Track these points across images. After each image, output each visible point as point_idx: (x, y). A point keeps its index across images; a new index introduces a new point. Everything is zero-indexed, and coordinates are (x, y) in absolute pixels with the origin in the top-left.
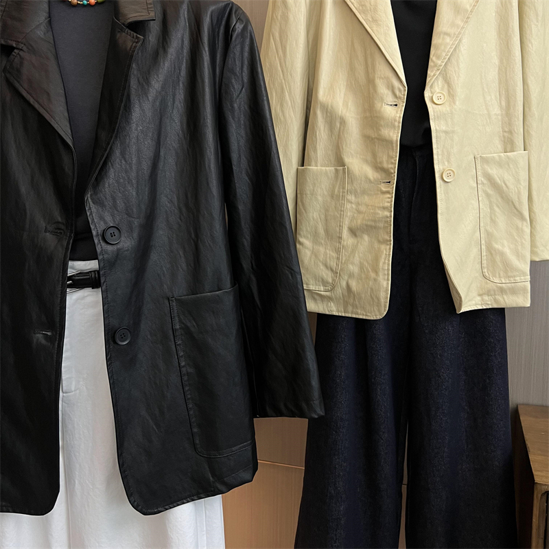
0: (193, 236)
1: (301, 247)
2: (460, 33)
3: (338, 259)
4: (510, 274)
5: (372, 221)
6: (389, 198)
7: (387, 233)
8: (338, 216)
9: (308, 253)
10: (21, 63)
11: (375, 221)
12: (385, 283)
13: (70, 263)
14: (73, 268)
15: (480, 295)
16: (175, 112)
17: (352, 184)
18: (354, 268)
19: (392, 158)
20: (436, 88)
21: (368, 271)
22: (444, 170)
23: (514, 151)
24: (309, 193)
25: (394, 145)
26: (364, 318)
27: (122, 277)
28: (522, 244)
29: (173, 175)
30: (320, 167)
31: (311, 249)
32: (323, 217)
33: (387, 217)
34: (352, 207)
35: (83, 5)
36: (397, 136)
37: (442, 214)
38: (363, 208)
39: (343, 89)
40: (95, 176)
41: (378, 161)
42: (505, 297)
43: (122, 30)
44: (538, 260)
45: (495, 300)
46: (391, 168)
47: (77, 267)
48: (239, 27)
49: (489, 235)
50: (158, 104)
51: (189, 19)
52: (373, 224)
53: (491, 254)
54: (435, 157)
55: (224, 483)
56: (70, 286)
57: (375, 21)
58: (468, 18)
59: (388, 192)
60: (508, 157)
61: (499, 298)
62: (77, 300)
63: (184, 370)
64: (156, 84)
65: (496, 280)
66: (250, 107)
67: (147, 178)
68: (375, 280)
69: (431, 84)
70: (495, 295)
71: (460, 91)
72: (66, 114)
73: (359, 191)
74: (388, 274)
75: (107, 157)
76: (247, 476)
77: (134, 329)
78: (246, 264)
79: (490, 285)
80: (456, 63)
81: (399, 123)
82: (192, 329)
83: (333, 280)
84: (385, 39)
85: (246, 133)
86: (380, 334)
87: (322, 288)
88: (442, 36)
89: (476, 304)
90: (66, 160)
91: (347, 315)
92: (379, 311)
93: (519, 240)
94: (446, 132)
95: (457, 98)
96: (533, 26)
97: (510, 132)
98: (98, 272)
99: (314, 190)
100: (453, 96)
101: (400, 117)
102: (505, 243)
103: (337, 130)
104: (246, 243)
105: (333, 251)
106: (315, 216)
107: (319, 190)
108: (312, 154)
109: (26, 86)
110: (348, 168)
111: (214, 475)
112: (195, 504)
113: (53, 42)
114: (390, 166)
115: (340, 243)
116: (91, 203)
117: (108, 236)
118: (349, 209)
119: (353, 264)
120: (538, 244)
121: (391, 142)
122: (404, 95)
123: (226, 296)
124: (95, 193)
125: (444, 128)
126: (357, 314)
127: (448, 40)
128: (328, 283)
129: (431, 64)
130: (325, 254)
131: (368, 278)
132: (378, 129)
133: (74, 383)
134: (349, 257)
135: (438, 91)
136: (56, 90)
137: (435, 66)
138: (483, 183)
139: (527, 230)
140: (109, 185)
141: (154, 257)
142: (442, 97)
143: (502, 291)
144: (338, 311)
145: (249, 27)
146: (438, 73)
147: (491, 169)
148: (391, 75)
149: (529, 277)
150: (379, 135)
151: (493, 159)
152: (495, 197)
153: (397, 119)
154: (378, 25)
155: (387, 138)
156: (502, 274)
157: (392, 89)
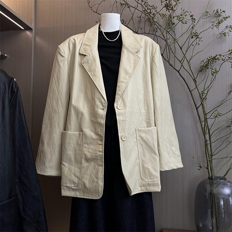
1: (64, 166)
4: (152, 178)
6: (102, 147)
7: (101, 162)
8: (80, 153)
11: (96, 157)
12: (101, 184)
15: (140, 187)
17: (86, 139)
18: (87, 177)
19: (102, 130)
20: (119, 102)
21: (93, 178)
22: (122, 136)
23: (151, 127)
24: (67, 143)
25: (103, 126)
26: (92, 198)
28: (156, 165)
30: (73, 132)
31: (68, 167)
32: (74, 153)
33: (101, 155)
34: (86, 150)
36: (104, 122)
37: (122, 154)
38: (90, 150)
39: (82, 100)
41: (97, 131)
42: (150, 187)
44: (163, 170)
45: (146, 188)
46: (102, 135)
49: (143, 161)
52: (95, 158)
53: (144, 169)
54: (119, 130)
57: (95, 75)
58: (131, 76)
59: (101, 144)
60: (148, 129)
61: (148, 188)
65: (146, 180)
68: (97, 182)
69: (116, 101)
70: (146, 186)
71: (128, 104)
73: (89, 143)
74: (102, 180)
79: (144, 183)
80: (126, 93)
81: (104, 117)
83: (78, 182)
84: (99, 83)
87: (73, 185)
88: (121, 82)
89: (139, 191)
91: (84, 197)
92: (99, 195)
93: (154, 163)
94: (123, 121)
95: (127, 107)
96: (156, 79)
97: (149, 119)
99: (69, 142)
100: (125, 106)
101: (105, 114)
102: (149, 164)
103: (80, 117)
105: (78, 169)
106: (70, 153)
107: (72, 142)
108: (69, 126)
110: (84, 133)
114: (102, 134)
115: (81, 165)
119: (87, 175)
120: (163, 164)
121: (102, 124)
122: (106, 105)
125: (122, 119)
126: (89, 197)
127: (123, 84)
128: (76, 183)
129: (117, 93)
130: (75, 170)
131: (93, 181)
132: (97, 119)
134: (85, 171)
135: (119, 104)
137: (118, 94)
138: (139, 140)
139: (158, 159)
142: (121, 106)
143: (149, 185)
144: (80, 196)
146: (119, 97)
147: (142, 134)
148: (101, 97)
149: (159, 179)
150: (97, 121)
151: (143, 130)
152: (144, 146)
153: (104, 115)
154: (96, 77)
155: (100, 122)
156: (148, 177)
157: (102, 103)
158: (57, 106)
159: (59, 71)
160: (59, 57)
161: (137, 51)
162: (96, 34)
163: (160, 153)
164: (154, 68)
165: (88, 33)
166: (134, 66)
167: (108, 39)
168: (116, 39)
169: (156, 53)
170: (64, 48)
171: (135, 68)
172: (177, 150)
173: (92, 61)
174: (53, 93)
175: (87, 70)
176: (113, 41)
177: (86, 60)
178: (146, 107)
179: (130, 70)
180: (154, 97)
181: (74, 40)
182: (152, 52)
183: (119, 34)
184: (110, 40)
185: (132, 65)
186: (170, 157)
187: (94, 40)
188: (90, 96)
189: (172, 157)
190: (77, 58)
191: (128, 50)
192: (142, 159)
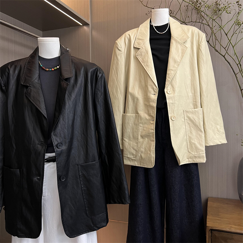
0: (86, 144)
1: (125, 142)
2: (176, 70)
3: (137, 146)
4: (198, 151)
5: (148, 133)
6: (153, 126)
7: (153, 138)
8: (137, 131)
9: (127, 144)
10: (31, 91)
11: (149, 134)
12: (153, 155)
13: (46, 154)
14: (46, 156)
15: (188, 159)
16: (80, 104)
17: (141, 120)
18: (143, 150)
21: (148, 151)
22: (172, 116)
23: (197, 108)
24: (127, 123)
25: (154, 108)
27: (63, 158)
28: (201, 141)
29: (79, 124)
30: (130, 114)
31: (128, 142)
32: (132, 131)
35: (50, 70)
36: (155, 105)
37: (172, 131)
38: (145, 129)
39: (137, 88)
40: (54, 127)
41: (150, 113)
42: (196, 159)
43: (63, 81)
44: (208, 146)
45: (193, 160)
47: (48, 155)
48: (100, 75)
49: (190, 137)
50: (74, 102)
51: (84, 74)
53: (191, 144)
54: (169, 112)
55: (97, 227)
56: (46, 162)
57: (147, 65)
58: (179, 64)
59: (153, 124)
60: (195, 110)
62: (48, 166)
63: (83, 188)
64: (73, 96)
65: (193, 153)
66: (104, 100)
67: (71, 126)
68: (150, 154)
69: (166, 87)
70: (193, 158)
71: (177, 89)
72: (45, 107)
73: (143, 123)
74: (154, 152)
75: (58, 121)
76: (104, 224)
77: (67, 175)
78: (104, 151)
79: (191, 155)
80: (175, 80)
81: (156, 101)
82: (85, 175)
83: (136, 154)
84: (151, 72)
85: (103, 108)
86: (153, 173)
87: (132, 156)
88: (170, 70)
90: (45, 122)
91: (141, 166)
92: (152, 165)
93: (200, 139)
94: (172, 103)
95: (176, 92)
96: (202, 65)
97: (196, 102)
98: (55, 157)
100: (174, 91)
102: (196, 140)
103: (136, 102)
104: (103, 144)
105: (135, 143)
106: (129, 131)
107: (130, 122)
108: (127, 109)
109: (32, 99)
110: (140, 115)
111: (93, 224)
112: (87, 234)
113: (40, 83)
114: (153, 115)
115: (138, 140)
116: (53, 136)
117: (58, 146)
118: (141, 129)
119: (142, 148)
120: (208, 140)
121: (153, 107)
122: (157, 91)
123: (97, 163)
124: (54, 132)
125: (171, 102)
126: (144, 166)
127: (172, 72)
128: (134, 154)
129: (167, 80)
130: (133, 144)
131: (147, 153)
132: (149, 102)
133: (47, 193)
134: (141, 145)
135: (169, 89)
136: (42, 99)
137: (168, 81)
138: (187, 120)
139: (203, 136)
140: (59, 129)
141: (73, 151)
142: (171, 91)
143: (195, 157)
144: (138, 165)
145: (104, 75)
146: (169, 83)
147: (189, 115)
148: (153, 84)
149: (205, 152)
150: (150, 104)
151: (190, 111)
152: (191, 124)
153: (155, 99)
154: (148, 67)
155: (152, 105)
156: (195, 151)
157: (153, 89)
158: (117, 93)
159: (117, 63)
160: (117, 51)
161: (184, 42)
162: (148, 29)
163: (205, 130)
164: (200, 55)
165: (141, 28)
166: (182, 55)
167: (158, 32)
168: (165, 32)
169: (202, 42)
170: (121, 43)
171: (183, 57)
172: (222, 128)
173: (145, 53)
174: (113, 82)
175: (141, 62)
176: (163, 34)
177: (140, 53)
178: (193, 90)
179: (178, 59)
180: (200, 82)
181: (129, 35)
182: (199, 41)
183: (168, 27)
184: (160, 33)
185: (180, 54)
186: (215, 134)
187: (146, 34)
188: (143, 83)
189: (217, 134)
190: (133, 51)
191: (176, 41)
192: (189, 136)
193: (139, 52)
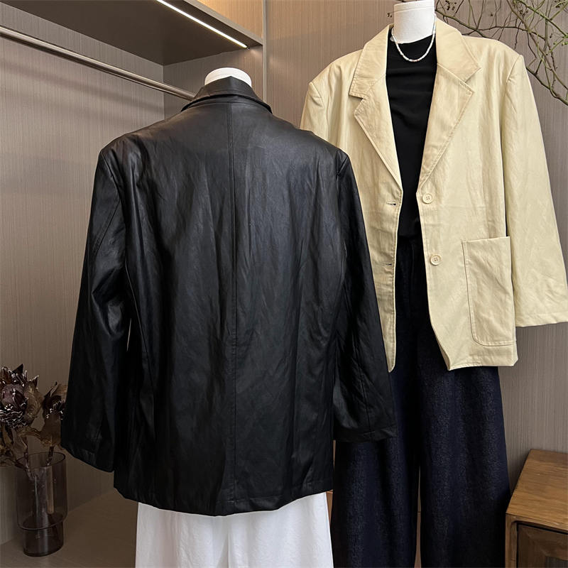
2: (445, 146)
4: (496, 339)
5: (379, 294)
6: (391, 277)
7: (391, 304)
11: (381, 295)
12: (391, 345)
15: (471, 355)
19: (392, 246)
20: (426, 189)
22: (432, 255)
23: (496, 237)
25: (393, 236)
28: (506, 314)
33: (390, 292)
36: (395, 230)
37: (431, 290)
41: (382, 247)
42: (492, 357)
44: (523, 326)
45: (484, 359)
46: (392, 254)
49: (477, 306)
52: (380, 297)
53: (479, 321)
54: (424, 245)
57: (378, 137)
58: (452, 133)
59: (390, 273)
60: (491, 242)
61: (487, 357)
65: (484, 343)
69: (421, 187)
70: (484, 355)
71: (445, 193)
74: (394, 337)
79: (479, 347)
80: (442, 170)
81: (397, 218)
84: (386, 153)
88: (431, 148)
93: (502, 309)
94: (433, 226)
95: (443, 198)
96: (513, 133)
97: (493, 221)
100: (439, 196)
102: (491, 313)
114: (391, 252)
120: (524, 313)
121: (391, 234)
122: (401, 197)
125: (431, 222)
127: (435, 151)
129: (422, 170)
132: (381, 223)
135: (427, 192)
137: (425, 172)
138: (470, 264)
139: (511, 302)
142: (430, 197)
143: (489, 352)
146: (427, 178)
147: (477, 252)
148: (390, 180)
149: (512, 341)
150: (382, 228)
151: (478, 243)
152: (481, 275)
153: (396, 216)
154: (381, 141)
155: (388, 230)
156: (489, 338)
157: (392, 192)
160: (312, 107)
161: (467, 78)
162: (383, 50)
163: (516, 290)
164: (508, 109)
165: (367, 49)
166: (460, 111)
167: (407, 59)
168: (424, 56)
169: (513, 77)
170: (321, 87)
171: (462, 115)
172: (561, 285)
173: (374, 109)
175: (364, 128)
176: (418, 62)
177: (362, 109)
178: (487, 194)
179: (450, 121)
181: (340, 68)
182: (505, 75)
183: (432, 44)
184: (411, 60)
185: (457, 109)
186: (542, 300)
187: (377, 63)
188: (369, 179)
189: (546, 299)
190: (346, 104)
191: (448, 77)
192: (475, 302)
193: (360, 106)
